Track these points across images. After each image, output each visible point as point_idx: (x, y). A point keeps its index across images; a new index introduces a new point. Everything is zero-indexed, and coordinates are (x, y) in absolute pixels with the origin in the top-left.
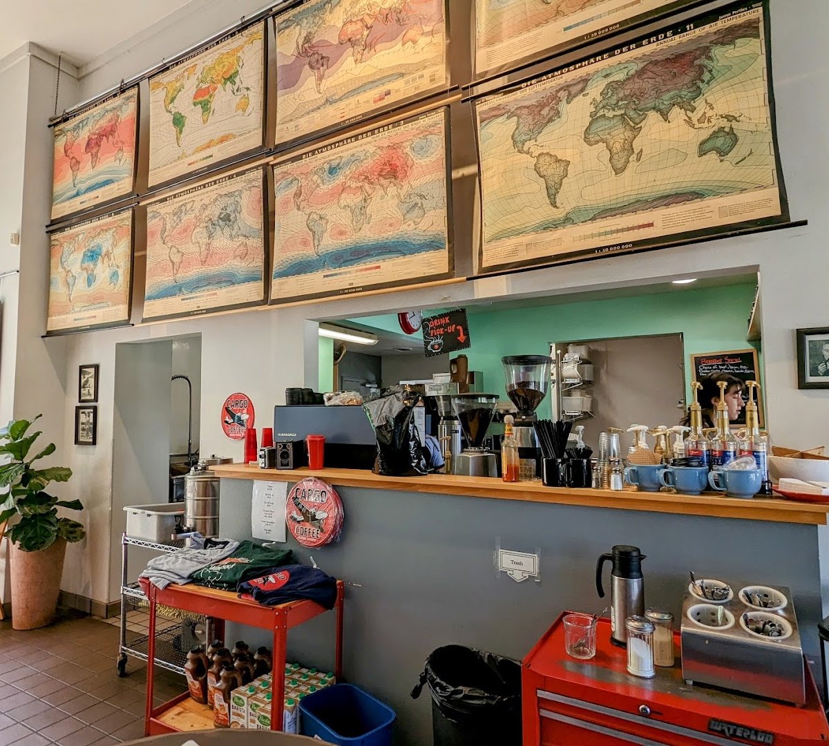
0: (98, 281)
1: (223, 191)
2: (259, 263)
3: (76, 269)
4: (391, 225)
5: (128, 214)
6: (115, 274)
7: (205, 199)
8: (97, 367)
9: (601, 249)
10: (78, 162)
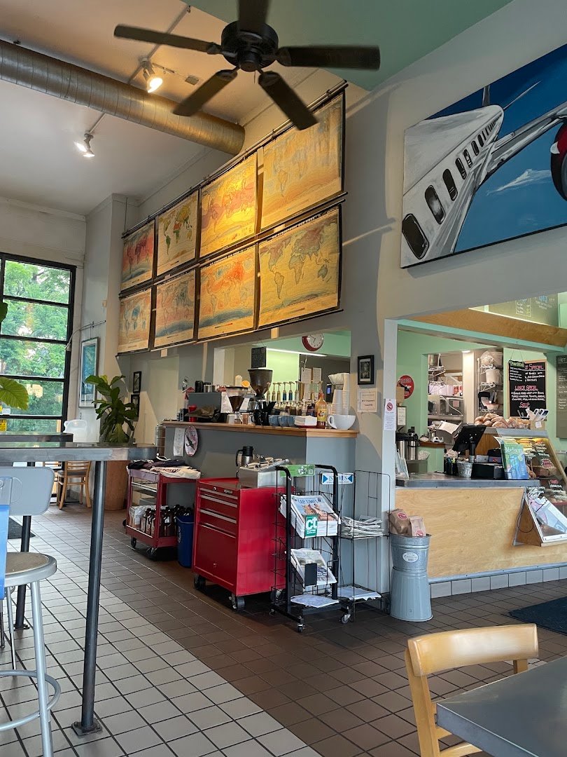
0: (138, 326)
1: (182, 281)
2: (192, 319)
3: (130, 319)
4: (237, 303)
5: (150, 290)
6: (144, 323)
7: (175, 282)
8: (140, 373)
9: (288, 320)
10: (132, 260)
